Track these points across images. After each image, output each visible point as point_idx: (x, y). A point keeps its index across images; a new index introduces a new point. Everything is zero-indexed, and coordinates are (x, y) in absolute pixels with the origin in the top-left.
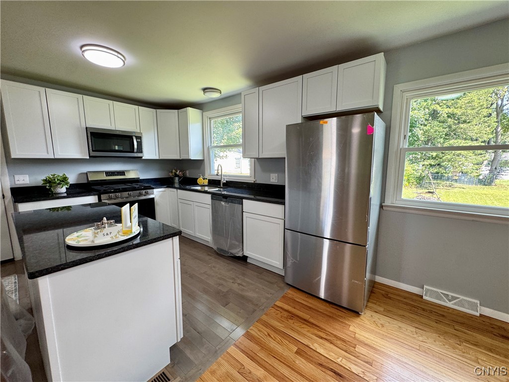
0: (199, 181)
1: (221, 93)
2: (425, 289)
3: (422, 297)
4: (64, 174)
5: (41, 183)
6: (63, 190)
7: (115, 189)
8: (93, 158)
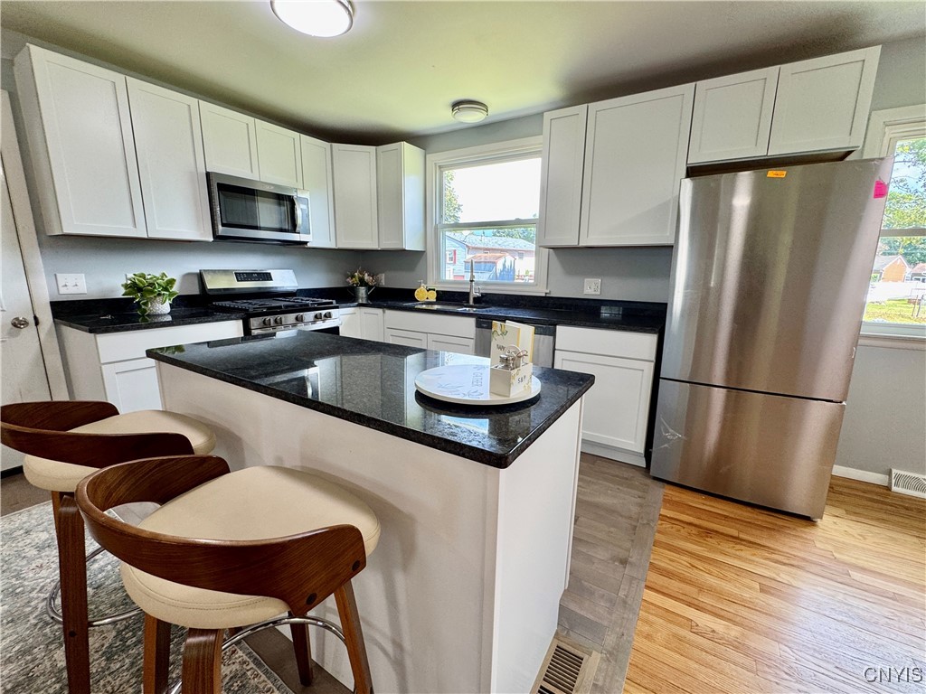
0: (417, 295)
1: (487, 111)
2: (893, 476)
3: (888, 488)
4: (164, 274)
5: (120, 293)
6: (163, 307)
7: (268, 308)
8: (222, 242)
